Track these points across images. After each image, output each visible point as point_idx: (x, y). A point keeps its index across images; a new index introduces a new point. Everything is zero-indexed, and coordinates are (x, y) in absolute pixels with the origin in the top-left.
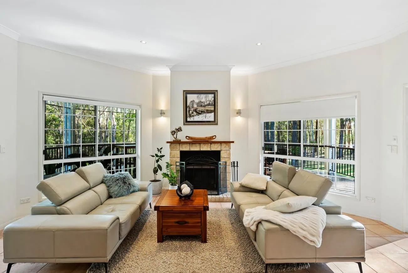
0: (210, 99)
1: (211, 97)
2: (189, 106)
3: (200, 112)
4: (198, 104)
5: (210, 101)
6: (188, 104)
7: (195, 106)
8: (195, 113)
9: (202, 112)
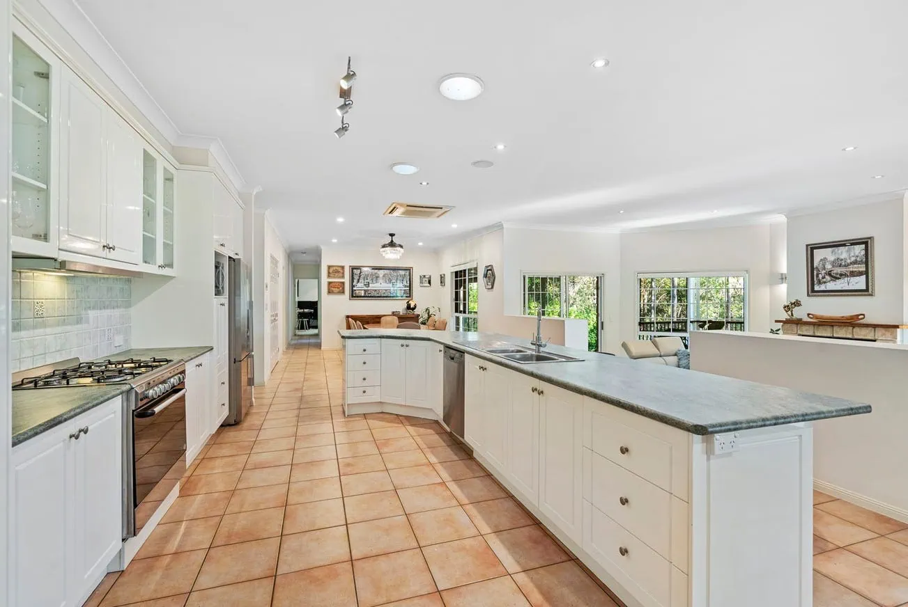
0: (857, 254)
1: (859, 250)
2: (817, 268)
3: (838, 276)
4: (833, 264)
5: (857, 256)
6: (815, 264)
7: (829, 267)
8: (828, 278)
9: (841, 275)
